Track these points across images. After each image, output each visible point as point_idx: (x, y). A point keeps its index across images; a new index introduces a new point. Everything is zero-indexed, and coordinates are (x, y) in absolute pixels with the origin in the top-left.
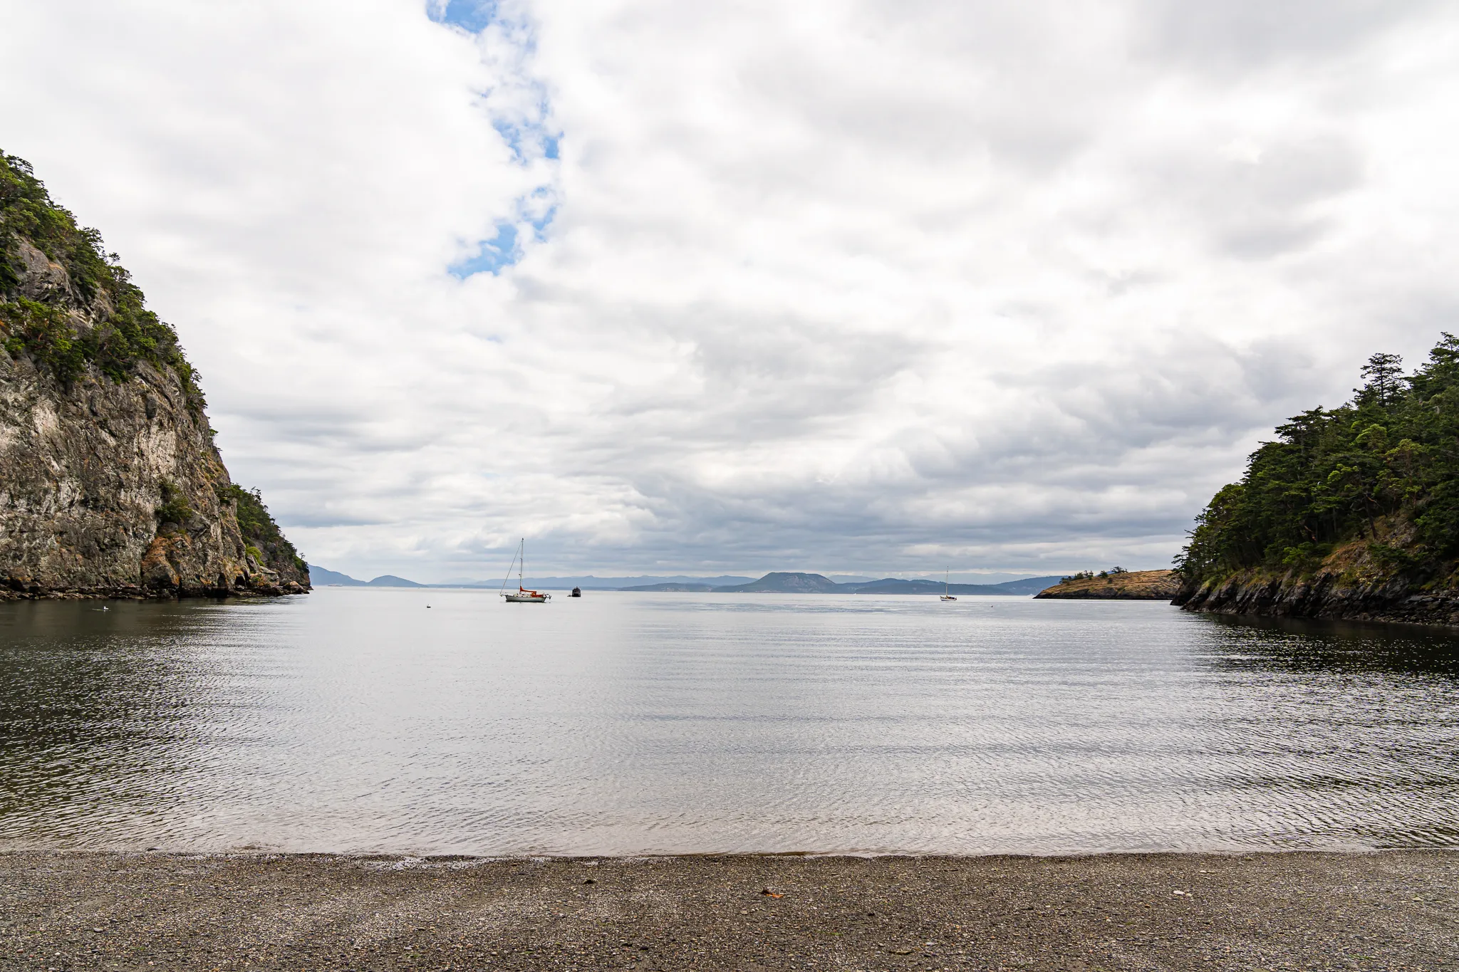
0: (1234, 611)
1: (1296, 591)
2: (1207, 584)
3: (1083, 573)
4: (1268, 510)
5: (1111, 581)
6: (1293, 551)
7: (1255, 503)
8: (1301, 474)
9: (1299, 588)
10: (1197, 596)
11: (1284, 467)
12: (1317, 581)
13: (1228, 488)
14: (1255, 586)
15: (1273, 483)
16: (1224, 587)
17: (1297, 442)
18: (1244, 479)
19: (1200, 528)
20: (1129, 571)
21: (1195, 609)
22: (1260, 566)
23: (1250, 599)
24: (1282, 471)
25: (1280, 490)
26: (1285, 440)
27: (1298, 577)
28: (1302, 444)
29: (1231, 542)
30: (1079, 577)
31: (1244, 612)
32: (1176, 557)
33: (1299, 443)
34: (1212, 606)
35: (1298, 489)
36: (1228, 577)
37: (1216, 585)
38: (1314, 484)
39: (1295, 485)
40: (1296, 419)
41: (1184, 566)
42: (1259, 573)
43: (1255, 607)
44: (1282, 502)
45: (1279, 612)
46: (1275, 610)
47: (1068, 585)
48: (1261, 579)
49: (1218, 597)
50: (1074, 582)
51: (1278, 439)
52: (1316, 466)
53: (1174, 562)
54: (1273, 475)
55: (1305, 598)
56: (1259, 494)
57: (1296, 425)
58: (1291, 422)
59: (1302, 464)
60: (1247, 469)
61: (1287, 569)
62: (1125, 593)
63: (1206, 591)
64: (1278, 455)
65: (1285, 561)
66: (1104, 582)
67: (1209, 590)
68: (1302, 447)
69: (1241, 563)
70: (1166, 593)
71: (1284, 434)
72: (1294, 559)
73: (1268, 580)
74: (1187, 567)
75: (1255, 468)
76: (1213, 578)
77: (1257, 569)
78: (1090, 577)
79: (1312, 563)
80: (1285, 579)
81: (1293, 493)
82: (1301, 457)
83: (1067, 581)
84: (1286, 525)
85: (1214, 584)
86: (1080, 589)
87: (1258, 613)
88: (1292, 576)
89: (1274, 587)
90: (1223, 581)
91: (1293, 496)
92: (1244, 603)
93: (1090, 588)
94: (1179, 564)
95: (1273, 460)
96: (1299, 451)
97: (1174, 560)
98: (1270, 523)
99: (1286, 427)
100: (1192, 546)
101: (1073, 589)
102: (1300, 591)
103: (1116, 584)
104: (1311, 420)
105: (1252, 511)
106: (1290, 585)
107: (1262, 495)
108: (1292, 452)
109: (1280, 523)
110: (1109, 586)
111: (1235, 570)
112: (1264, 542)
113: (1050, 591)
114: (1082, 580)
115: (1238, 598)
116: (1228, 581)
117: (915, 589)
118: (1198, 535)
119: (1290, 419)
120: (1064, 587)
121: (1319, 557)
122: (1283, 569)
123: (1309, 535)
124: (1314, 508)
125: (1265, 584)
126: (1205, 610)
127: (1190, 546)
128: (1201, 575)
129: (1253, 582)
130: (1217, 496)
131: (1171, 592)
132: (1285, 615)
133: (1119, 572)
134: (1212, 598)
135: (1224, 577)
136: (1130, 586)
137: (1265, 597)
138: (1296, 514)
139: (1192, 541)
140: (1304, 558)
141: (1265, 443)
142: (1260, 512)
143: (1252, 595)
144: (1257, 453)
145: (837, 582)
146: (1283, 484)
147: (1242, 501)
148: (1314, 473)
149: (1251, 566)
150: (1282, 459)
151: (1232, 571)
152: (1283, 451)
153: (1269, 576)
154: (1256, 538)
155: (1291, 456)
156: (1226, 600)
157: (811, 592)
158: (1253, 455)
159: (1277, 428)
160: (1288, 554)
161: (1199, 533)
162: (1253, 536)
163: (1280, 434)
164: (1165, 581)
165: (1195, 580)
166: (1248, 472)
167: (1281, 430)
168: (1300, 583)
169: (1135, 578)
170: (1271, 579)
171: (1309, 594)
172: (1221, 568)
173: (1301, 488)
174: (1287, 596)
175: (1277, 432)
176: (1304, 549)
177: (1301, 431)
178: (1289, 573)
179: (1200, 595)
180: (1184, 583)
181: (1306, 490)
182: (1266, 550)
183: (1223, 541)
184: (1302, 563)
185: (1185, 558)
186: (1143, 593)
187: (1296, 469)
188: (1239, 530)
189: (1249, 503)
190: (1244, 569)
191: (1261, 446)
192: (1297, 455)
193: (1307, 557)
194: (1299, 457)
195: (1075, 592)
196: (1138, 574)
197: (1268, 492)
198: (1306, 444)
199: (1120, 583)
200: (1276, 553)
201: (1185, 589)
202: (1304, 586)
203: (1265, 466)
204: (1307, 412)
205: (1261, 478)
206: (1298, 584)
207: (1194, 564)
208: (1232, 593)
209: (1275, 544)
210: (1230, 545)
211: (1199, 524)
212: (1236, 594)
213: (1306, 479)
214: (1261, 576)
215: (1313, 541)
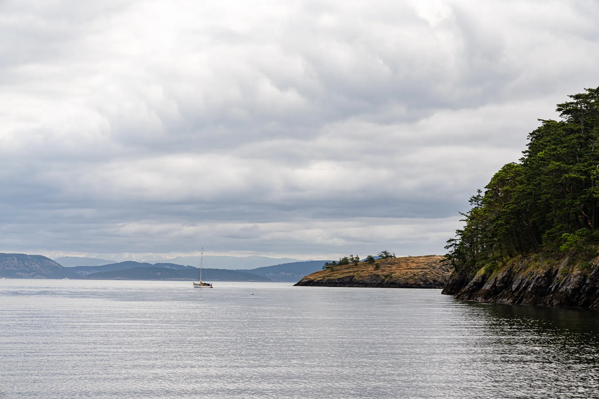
0: (510, 301)
1: (572, 280)
2: (482, 271)
3: (349, 257)
4: (548, 193)
5: (377, 267)
6: (571, 238)
7: (534, 185)
8: (581, 156)
9: (575, 277)
10: (471, 283)
11: (564, 147)
12: (593, 269)
13: (509, 167)
14: (532, 274)
15: (553, 165)
16: (500, 275)
17: (577, 122)
18: (522, 159)
19: (475, 211)
20: (397, 256)
21: (469, 299)
22: (537, 253)
23: (526, 288)
24: (563, 152)
25: (560, 171)
26: (565, 119)
27: (575, 265)
28: (582, 124)
29: (508, 226)
30: (344, 262)
31: (520, 302)
32: (450, 241)
33: (579, 122)
34: (487, 295)
35: (578, 171)
36: (504, 264)
37: (491, 272)
38: (593, 166)
39: (575, 168)
40: (577, 97)
41: (457, 251)
42: (536, 260)
43: (531, 297)
44: (562, 184)
45: (555, 302)
46: (551, 300)
47: (332, 271)
48: (538, 267)
49: (494, 286)
50: (338, 268)
51: (558, 118)
52: (595, 148)
53: (447, 247)
54: (554, 155)
55: (580, 287)
56: (539, 175)
57: (577, 104)
58: (572, 100)
59: (582, 145)
60: (527, 148)
61: (563, 256)
62: (393, 280)
63: (480, 279)
64: (559, 135)
65: (563, 247)
66: (371, 268)
67: (484, 278)
68: (582, 127)
69: (517, 249)
70: (435, 281)
71: (564, 113)
72: (571, 246)
73: (544, 268)
74: (459, 253)
75: (534, 148)
76: (488, 265)
77: (533, 256)
78: (356, 262)
79: (589, 251)
80: (561, 267)
81: (573, 175)
82: (581, 137)
83: (330, 266)
84: (565, 209)
85: (490, 271)
86: (346, 275)
87: (534, 303)
88: (569, 264)
89: (550, 275)
90: (499, 269)
91: (573, 179)
92: (521, 293)
93: (355, 274)
94: (452, 249)
95: (554, 139)
96: (579, 131)
97: (447, 244)
98: (548, 207)
99: (567, 105)
100: (466, 230)
101: (337, 276)
102: (576, 279)
103: (383, 271)
104: (592, 98)
105: (530, 194)
106: (566, 274)
107: (543, 177)
108: (572, 131)
109: (559, 208)
110: (376, 272)
111: (511, 256)
112: (541, 228)
113: (312, 278)
114: (347, 266)
115: (514, 287)
116: (504, 269)
117: (159, 274)
118: (472, 218)
119: (571, 96)
120: (328, 272)
121: (595, 244)
122: (560, 257)
123: (586, 220)
124: (593, 192)
125: (542, 272)
126: (480, 299)
127: (463, 229)
128: (474, 261)
129: (530, 269)
130: (496, 176)
131: (440, 280)
132: (560, 305)
133: (386, 256)
134: (487, 287)
135: (500, 264)
136: (398, 273)
137: (541, 287)
138: (575, 198)
139: (465, 224)
140: (581, 245)
141: (544, 121)
142: (540, 195)
143: (528, 284)
144: (536, 131)
145: (64, 265)
146: (563, 165)
147: (521, 183)
148: (593, 155)
149: (528, 252)
150: (563, 139)
151: (508, 258)
152: (563, 130)
153: (545, 263)
154: (534, 223)
155: (572, 136)
156: (502, 288)
157: (33, 277)
158: (534, 133)
159: (559, 105)
160: (565, 240)
161: (474, 217)
162: (531, 221)
163: (561, 112)
164: (434, 268)
165: (468, 267)
166: (526, 152)
167: (563, 108)
168: (576, 271)
169: (403, 264)
170: (548, 266)
171: (584, 284)
172: (497, 254)
173: (581, 171)
174: (563, 285)
175: (559, 110)
176: (581, 236)
177: (581, 110)
178: (565, 261)
179: (475, 283)
180: (456, 270)
181: (586, 173)
182: (545, 236)
183: (501, 225)
184: (579, 250)
185: (458, 243)
186: (411, 281)
187: (576, 151)
188: (517, 213)
189: (529, 184)
190: (520, 256)
191: (541, 124)
192: (577, 135)
193: (584, 244)
194: (578, 138)
195: (339, 279)
196: (406, 259)
197: (546, 174)
198: (586, 124)
199: (388, 269)
200: (553, 239)
201: (457, 277)
202: (580, 275)
203: (546, 146)
204: (590, 90)
205: (542, 159)
206: (575, 273)
207: (467, 250)
208: (507, 281)
209: (553, 230)
210: (507, 230)
211: (474, 206)
212: (512, 283)
213: (586, 161)
214: (537, 263)
215: (589, 227)
